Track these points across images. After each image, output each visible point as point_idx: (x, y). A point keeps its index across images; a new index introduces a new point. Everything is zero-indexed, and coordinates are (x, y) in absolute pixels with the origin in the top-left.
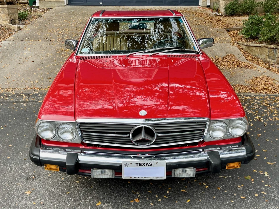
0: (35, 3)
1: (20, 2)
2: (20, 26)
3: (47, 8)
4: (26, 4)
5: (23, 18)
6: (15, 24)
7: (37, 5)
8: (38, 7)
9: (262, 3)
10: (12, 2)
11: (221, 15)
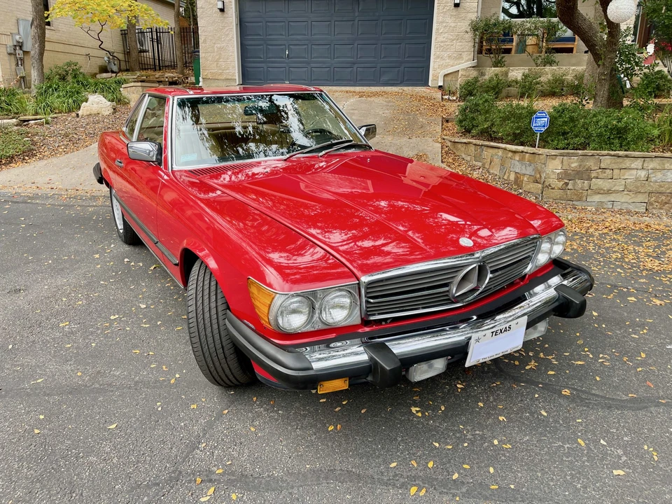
0: (198, 81)
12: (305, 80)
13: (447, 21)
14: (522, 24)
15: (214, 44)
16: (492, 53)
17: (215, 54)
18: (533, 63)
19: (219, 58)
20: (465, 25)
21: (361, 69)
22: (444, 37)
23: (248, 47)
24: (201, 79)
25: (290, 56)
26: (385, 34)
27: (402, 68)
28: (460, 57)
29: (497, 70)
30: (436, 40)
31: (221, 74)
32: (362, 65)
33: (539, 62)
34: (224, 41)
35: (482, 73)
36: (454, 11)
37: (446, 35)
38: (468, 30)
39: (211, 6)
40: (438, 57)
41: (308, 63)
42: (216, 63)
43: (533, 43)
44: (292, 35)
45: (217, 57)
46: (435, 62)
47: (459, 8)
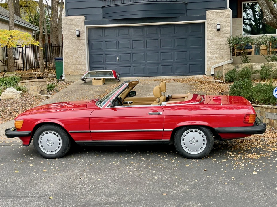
0: (61, 77)
1: (49, 76)
2: (48, 95)
3: (72, 81)
4: (55, 78)
5: (50, 89)
6: (43, 94)
7: (63, 78)
8: (64, 80)
9: (258, 71)
10: (42, 77)
11: (223, 82)
12: (129, 74)
13: (214, 38)
14: (257, 39)
15: (73, 55)
16: (241, 55)
17: (74, 61)
18: (266, 60)
19: (76, 63)
20: (224, 40)
21: (164, 67)
22: (212, 47)
23: (93, 56)
24: (64, 75)
25: (120, 60)
26: (177, 46)
27: (188, 65)
28: (222, 58)
29: (246, 65)
30: (208, 48)
31: (77, 72)
32: (164, 64)
33: (269, 59)
34: (79, 53)
35: (237, 66)
36: (217, 33)
37: (214, 46)
38: (226, 43)
39: (72, 34)
40: (210, 58)
41: (131, 64)
42: (74, 66)
43: (264, 49)
44: (121, 48)
45: (75, 62)
46: (208, 61)
47: (219, 31)
